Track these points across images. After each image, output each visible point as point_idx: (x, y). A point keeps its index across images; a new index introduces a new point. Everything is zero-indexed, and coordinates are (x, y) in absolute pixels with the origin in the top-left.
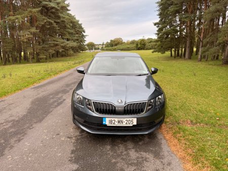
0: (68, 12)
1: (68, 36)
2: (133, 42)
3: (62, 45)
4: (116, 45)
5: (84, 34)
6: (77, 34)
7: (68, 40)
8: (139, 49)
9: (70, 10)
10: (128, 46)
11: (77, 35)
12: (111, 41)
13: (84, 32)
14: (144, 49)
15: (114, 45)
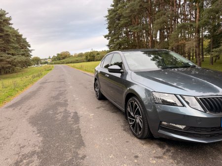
0: (11, 26)
1: (12, 51)
2: (81, 55)
3: (8, 60)
4: (64, 58)
5: (30, 49)
6: (22, 48)
7: (13, 54)
8: (89, 61)
9: (12, 24)
10: (77, 59)
11: (23, 50)
12: (58, 54)
13: (29, 47)
14: (94, 61)
15: (62, 58)
